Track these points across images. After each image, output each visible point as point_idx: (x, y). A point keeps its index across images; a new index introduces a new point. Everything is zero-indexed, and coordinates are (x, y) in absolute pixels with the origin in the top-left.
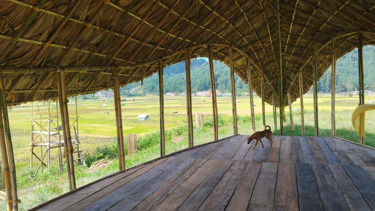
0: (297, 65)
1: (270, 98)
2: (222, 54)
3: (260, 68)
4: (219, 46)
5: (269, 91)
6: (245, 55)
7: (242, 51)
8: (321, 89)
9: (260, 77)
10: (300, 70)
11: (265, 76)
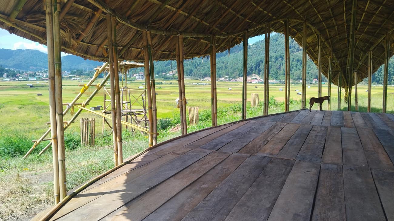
0: (368, 44)
1: (336, 77)
2: (295, 30)
3: (330, 46)
4: (293, 21)
5: (335, 70)
6: (317, 32)
7: (315, 28)
8: (375, 80)
9: (328, 55)
10: (370, 50)
11: (334, 55)
